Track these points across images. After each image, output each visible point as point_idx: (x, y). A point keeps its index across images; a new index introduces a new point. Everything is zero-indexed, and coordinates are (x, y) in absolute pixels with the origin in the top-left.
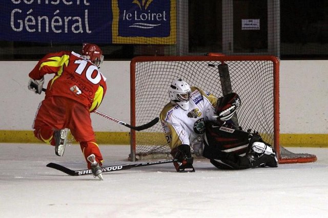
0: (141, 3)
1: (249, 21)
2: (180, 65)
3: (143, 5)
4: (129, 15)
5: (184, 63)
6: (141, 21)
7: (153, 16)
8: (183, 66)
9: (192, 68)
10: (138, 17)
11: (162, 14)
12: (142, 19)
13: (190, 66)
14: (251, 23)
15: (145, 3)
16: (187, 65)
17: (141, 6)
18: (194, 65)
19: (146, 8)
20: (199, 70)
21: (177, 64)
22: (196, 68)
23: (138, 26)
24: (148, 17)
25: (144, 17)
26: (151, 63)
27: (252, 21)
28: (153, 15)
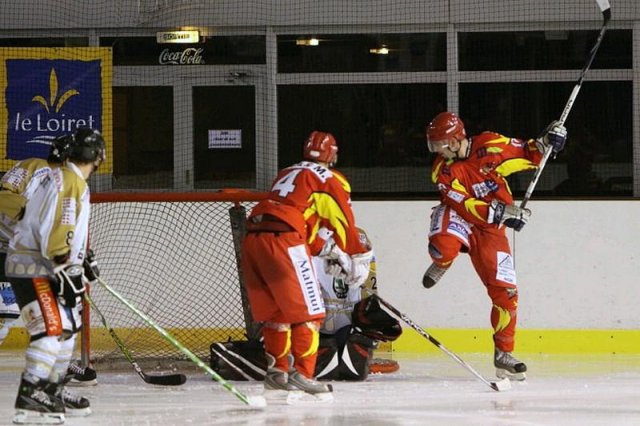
0: (49, 102)
1: (222, 134)
2: (162, 208)
3: (52, 104)
4: (27, 122)
5: (169, 204)
6: (49, 133)
7: (69, 124)
8: (167, 210)
9: (183, 214)
10: (44, 126)
11: (87, 120)
12: (51, 129)
13: (179, 210)
14: (224, 136)
15: (57, 102)
16: (174, 207)
17: (49, 107)
18: (186, 209)
19: (57, 110)
20: (195, 216)
21: (156, 207)
22: (191, 213)
23: (42, 142)
24: (61, 125)
25: (53, 125)
26: (113, 205)
27: (226, 133)
28: (70, 122)
